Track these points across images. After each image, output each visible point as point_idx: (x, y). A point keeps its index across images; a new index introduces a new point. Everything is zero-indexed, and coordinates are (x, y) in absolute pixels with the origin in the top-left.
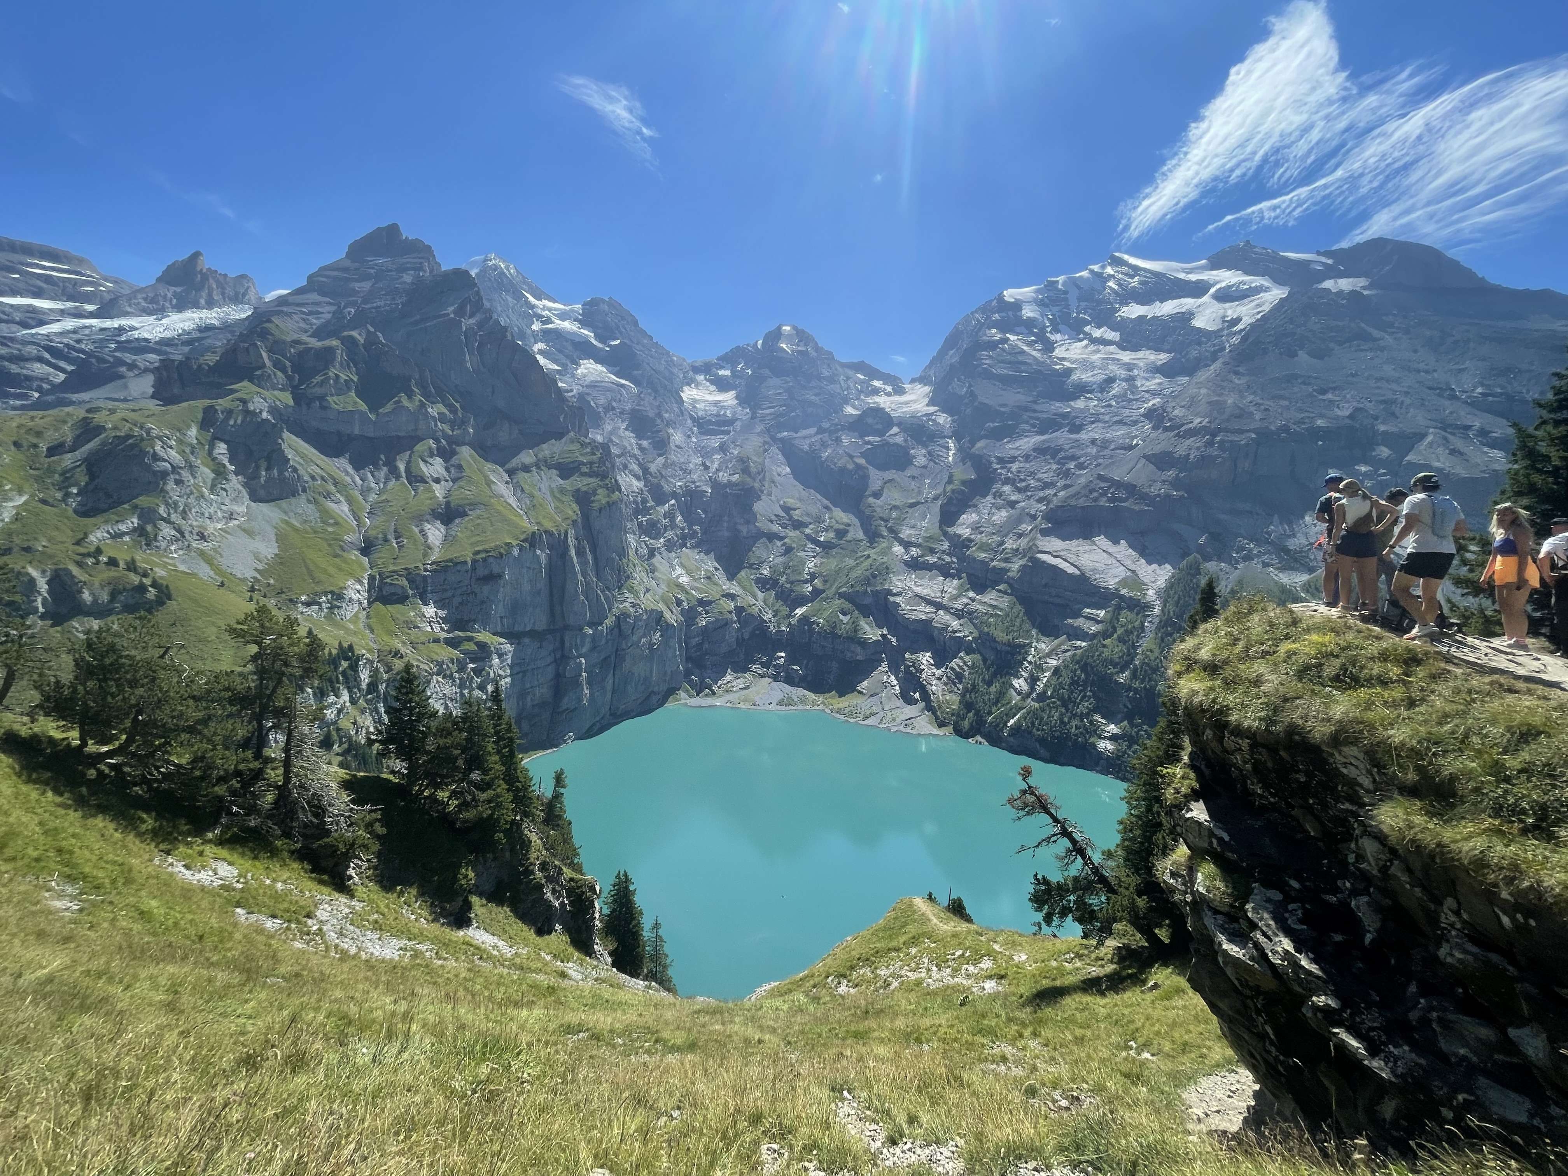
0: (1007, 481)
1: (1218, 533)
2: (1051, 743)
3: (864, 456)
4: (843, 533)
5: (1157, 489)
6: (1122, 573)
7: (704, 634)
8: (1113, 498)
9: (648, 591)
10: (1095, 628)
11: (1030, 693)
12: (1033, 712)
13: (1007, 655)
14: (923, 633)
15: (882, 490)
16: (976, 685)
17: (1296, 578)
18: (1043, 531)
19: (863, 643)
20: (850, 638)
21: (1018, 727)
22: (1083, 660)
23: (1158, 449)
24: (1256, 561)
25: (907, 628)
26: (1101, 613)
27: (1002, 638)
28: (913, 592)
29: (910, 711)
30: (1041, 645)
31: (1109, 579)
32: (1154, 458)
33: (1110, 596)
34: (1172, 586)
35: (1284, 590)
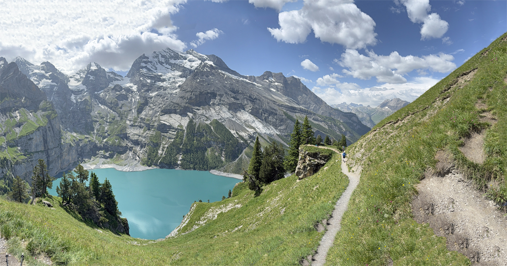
0: (151, 103)
1: (195, 114)
2: (168, 164)
3: (116, 98)
4: (113, 119)
5: (183, 105)
6: (178, 124)
7: (82, 147)
8: (174, 107)
9: (66, 138)
10: (174, 137)
11: (162, 154)
12: (164, 158)
13: (157, 146)
14: (136, 143)
15: (122, 107)
16: (150, 154)
17: (208, 122)
18: (161, 115)
19: (122, 147)
20: (118, 146)
21: (161, 162)
22: (173, 144)
23: (182, 96)
24: (202, 119)
25: (132, 142)
26: (175, 133)
27: (155, 142)
28: (133, 132)
29: (136, 162)
30: (164, 142)
31: (176, 125)
32: (182, 97)
33: (176, 129)
34: (188, 126)
35: (207, 125)
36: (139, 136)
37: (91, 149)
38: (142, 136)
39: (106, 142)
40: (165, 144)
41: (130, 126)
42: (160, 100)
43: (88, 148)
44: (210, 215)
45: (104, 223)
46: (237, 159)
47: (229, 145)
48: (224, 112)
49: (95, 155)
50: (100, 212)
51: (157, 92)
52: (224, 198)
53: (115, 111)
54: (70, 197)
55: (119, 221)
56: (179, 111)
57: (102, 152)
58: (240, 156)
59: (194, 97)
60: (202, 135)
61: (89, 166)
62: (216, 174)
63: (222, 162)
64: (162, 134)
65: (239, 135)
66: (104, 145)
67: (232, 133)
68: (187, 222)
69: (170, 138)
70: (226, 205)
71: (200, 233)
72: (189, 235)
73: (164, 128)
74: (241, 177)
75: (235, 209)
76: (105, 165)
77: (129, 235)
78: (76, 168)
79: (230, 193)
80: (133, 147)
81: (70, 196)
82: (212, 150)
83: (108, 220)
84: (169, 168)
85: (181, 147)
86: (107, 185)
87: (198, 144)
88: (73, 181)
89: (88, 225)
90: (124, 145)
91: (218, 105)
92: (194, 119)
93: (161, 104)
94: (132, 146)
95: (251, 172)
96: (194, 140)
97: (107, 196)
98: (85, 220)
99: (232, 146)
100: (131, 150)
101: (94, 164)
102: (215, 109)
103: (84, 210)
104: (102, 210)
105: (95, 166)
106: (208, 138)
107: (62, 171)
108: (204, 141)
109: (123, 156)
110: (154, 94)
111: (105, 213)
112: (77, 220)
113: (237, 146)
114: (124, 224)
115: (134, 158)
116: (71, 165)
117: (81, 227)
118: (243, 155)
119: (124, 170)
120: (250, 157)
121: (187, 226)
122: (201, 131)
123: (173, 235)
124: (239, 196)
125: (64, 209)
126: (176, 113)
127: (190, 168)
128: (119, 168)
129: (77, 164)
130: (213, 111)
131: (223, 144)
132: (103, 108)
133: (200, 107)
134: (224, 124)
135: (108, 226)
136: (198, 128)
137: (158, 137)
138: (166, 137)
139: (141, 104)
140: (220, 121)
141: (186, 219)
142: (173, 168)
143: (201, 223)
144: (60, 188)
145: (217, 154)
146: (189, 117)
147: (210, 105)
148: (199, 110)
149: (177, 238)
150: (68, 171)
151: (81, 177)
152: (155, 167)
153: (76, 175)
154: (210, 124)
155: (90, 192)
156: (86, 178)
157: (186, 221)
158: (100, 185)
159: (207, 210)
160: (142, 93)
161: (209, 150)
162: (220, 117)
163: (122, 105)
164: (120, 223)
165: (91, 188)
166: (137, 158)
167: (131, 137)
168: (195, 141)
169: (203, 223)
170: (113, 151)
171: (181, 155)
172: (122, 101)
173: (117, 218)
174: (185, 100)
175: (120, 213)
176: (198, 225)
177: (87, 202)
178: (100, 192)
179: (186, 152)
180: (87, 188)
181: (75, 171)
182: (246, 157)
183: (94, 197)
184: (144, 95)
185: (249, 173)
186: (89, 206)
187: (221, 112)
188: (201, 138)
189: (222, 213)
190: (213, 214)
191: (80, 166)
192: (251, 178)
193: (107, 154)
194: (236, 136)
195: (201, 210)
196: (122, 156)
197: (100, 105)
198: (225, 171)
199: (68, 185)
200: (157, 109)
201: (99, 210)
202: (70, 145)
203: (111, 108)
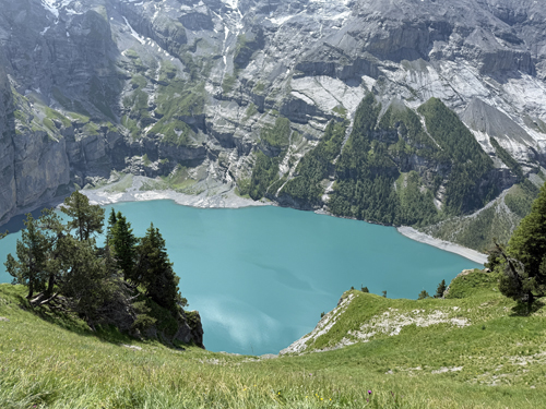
0: (273, 44)
1: (382, 80)
2: (300, 199)
3: (180, 20)
4: (171, 76)
5: (354, 54)
6: (335, 104)
7: (81, 146)
8: (331, 58)
9: (32, 118)
10: (321, 135)
11: (288, 173)
12: (291, 183)
13: (276, 152)
14: (228, 141)
15: (195, 46)
16: (260, 170)
17: (415, 105)
18: (295, 78)
19: (192, 149)
20: (183, 146)
21: (282, 192)
22: (316, 153)
23: (355, 29)
24: (399, 96)
25: (218, 139)
26: (324, 127)
27: (273, 142)
28: (221, 115)
29: (224, 188)
30: (294, 146)
31: (329, 107)
32: (353, 34)
33: (328, 117)
34: (359, 110)
35: (410, 112)
36: (237, 125)
37: (108, 152)
38: (242, 127)
39: (151, 134)
40: (297, 152)
41: (215, 97)
42: (296, 37)
43: (101, 147)
44: (385, 323)
45: (146, 327)
46: (478, 212)
47: (461, 170)
48: (466, 80)
49: (121, 166)
50: (135, 305)
51: (290, 16)
52: (424, 294)
53: (176, 56)
54: (52, 279)
55: (180, 319)
56: (341, 68)
57: (141, 159)
58: (489, 205)
59: (387, 34)
60: (391, 137)
61: (104, 195)
62: (412, 237)
63: (434, 211)
64: (293, 125)
65: (498, 147)
66: (145, 141)
67: (478, 139)
68: (328, 328)
69: (310, 138)
70: (427, 313)
71: (355, 355)
72: (331, 356)
73: (299, 111)
74: (481, 258)
75: (449, 325)
76: (149, 192)
77: (203, 348)
78: (67, 201)
79: (442, 288)
80: (218, 152)
81: (52, 276)
82: (414, 179)
83: (154, 320)
84: (301, 208)
85: (335, 162)
86: (154, 240)
87: (377, 158)
88: (60, 235)
89: (104, 338)
90: (197, 144)
91: (452, 58)
92: (377, 93)
93: (299, 47)
94: (218, 147)
95: (518, 252)
96: (369, 148)
97: (152, 266)
98: (98, 328)
99: (470, 176)
100: (213, 159)
101: (117, 189)
102: (439, 71)
103: (95, 306)
104: (139, 299)
105: (120, 195)
106: (408, 147)
107: (21, 212)
108: (394, 154)
109: (194, 172)
110: (280, 21)
111: (148, 305)
112: (74, 335)
113: (485, 177)
114: (192, 323)
115: (219, 178)
116: (50, 193)
117: (85, 346)
118: (500, 204)
119: (196, 205)
120: (519, 213)
121: (328, 335)
122: (392, 125)
123: (295, 350)
124: (466, 300)
125: (36, 313)
126: (332, 74)
127: (349, 215)
128: (184, 200)
129: (67, 192)
130: (433, 75)
131: (446, 166)
132: (144, 42)
133: (398, 61)
134: (458, 111)
135: (155, 332)
136: (383, 118)
137: (282, 132)
138: (301, 133)
139: (247, 44)
140: (447, 104)
141: (326, 321)
142: (309, 208)
143: (361, 335)
144: (17, 259)
145: (423, 189)
146: (365, 86)
147: (427, 59)
148: (393, 69)
149: (304, 358)
150: (44, 210)
151: (82, 225)
152: (269, 203)
153: (66, 220)
154: (421, 109)
155: (109, 261)
156: (97, 227)
157: (328, 326)
158: (136, 240)
159: (379, 313)
160: (250, 15)
161: (405, 176)
162: (450, 93)
163: (198, 41)
164: (182, 322)
165: (112, 251)
166: (229, 178)
167: (217, 127)
168: (371, 152)
169: (364, 336)
170: (170, 159)
171: (332, 180)
172: (197, 29)
173: (176, 312)
174: (361, 42)
175: (185, 302)
176: (353, 338)
177: (100, 286)
178: (136, 258)
179: (346, 176)
180: (101, 252)
181: (63, 210)
182: (508, 211)
183: (120, 271)
184: (257, 21)
185: (508, 254)
186: (105, 294)
187: (457, 78)
188: (388, 145)
189: (413, 326)
190: (391, 323)
191: (78, 195)
192: (512, 266)
193: (154, 166)
194: (488, 148)
195: (363, 310)
196: (192, 170)
197: (135, 35)
198: (438, 235)
199: (45, 250)
200: (285, 59)
201: (134, 301)
202: (46, 138)
203: (165, 46)
